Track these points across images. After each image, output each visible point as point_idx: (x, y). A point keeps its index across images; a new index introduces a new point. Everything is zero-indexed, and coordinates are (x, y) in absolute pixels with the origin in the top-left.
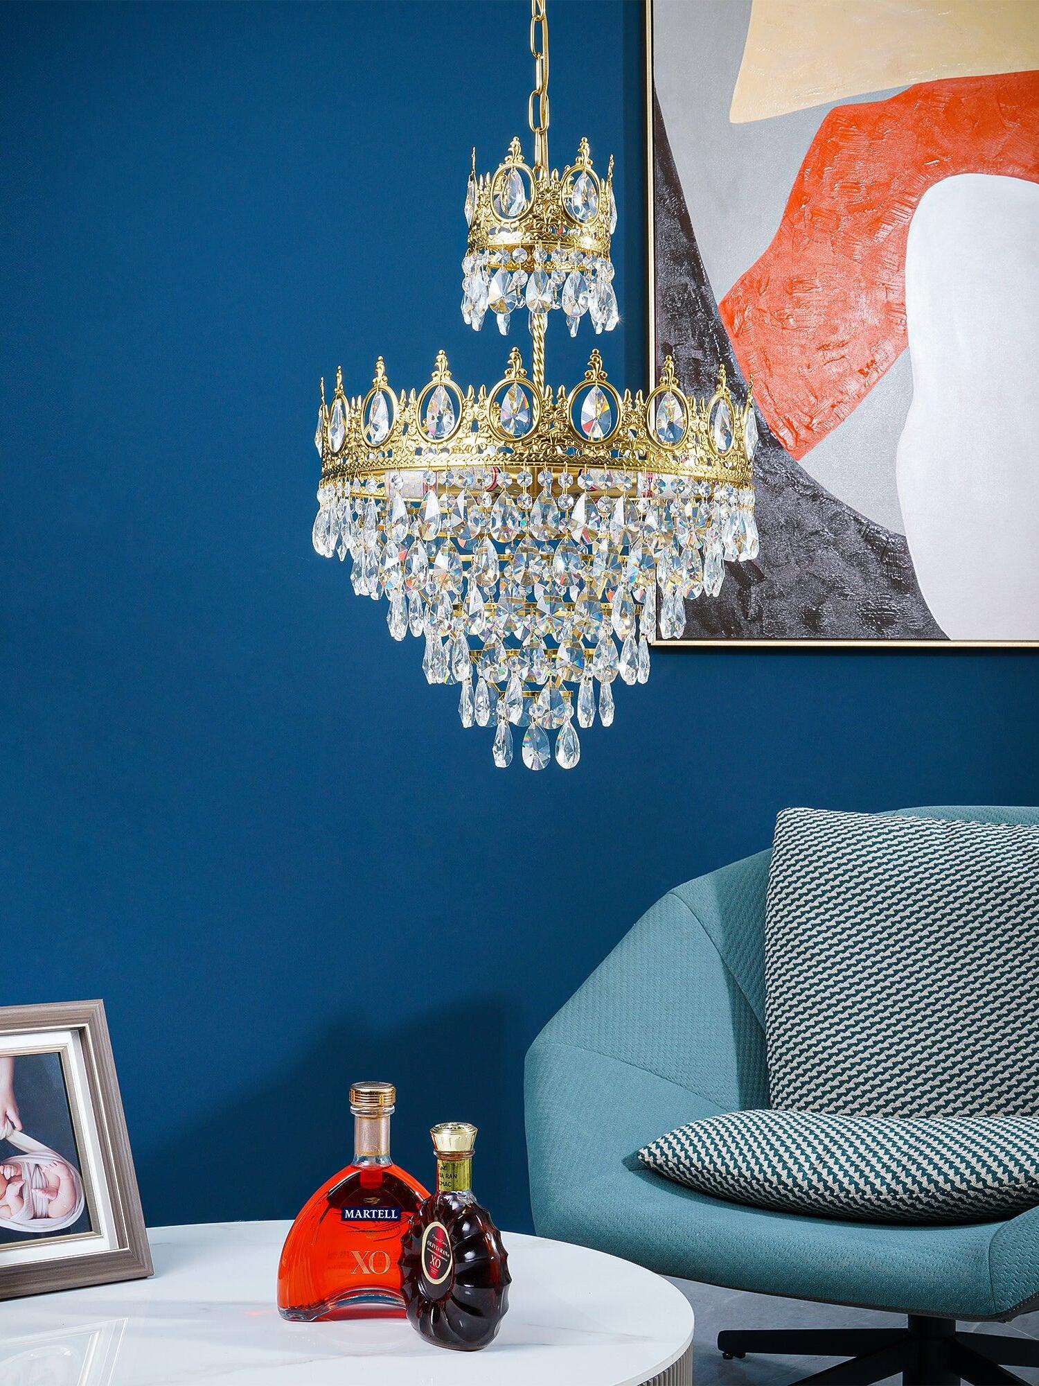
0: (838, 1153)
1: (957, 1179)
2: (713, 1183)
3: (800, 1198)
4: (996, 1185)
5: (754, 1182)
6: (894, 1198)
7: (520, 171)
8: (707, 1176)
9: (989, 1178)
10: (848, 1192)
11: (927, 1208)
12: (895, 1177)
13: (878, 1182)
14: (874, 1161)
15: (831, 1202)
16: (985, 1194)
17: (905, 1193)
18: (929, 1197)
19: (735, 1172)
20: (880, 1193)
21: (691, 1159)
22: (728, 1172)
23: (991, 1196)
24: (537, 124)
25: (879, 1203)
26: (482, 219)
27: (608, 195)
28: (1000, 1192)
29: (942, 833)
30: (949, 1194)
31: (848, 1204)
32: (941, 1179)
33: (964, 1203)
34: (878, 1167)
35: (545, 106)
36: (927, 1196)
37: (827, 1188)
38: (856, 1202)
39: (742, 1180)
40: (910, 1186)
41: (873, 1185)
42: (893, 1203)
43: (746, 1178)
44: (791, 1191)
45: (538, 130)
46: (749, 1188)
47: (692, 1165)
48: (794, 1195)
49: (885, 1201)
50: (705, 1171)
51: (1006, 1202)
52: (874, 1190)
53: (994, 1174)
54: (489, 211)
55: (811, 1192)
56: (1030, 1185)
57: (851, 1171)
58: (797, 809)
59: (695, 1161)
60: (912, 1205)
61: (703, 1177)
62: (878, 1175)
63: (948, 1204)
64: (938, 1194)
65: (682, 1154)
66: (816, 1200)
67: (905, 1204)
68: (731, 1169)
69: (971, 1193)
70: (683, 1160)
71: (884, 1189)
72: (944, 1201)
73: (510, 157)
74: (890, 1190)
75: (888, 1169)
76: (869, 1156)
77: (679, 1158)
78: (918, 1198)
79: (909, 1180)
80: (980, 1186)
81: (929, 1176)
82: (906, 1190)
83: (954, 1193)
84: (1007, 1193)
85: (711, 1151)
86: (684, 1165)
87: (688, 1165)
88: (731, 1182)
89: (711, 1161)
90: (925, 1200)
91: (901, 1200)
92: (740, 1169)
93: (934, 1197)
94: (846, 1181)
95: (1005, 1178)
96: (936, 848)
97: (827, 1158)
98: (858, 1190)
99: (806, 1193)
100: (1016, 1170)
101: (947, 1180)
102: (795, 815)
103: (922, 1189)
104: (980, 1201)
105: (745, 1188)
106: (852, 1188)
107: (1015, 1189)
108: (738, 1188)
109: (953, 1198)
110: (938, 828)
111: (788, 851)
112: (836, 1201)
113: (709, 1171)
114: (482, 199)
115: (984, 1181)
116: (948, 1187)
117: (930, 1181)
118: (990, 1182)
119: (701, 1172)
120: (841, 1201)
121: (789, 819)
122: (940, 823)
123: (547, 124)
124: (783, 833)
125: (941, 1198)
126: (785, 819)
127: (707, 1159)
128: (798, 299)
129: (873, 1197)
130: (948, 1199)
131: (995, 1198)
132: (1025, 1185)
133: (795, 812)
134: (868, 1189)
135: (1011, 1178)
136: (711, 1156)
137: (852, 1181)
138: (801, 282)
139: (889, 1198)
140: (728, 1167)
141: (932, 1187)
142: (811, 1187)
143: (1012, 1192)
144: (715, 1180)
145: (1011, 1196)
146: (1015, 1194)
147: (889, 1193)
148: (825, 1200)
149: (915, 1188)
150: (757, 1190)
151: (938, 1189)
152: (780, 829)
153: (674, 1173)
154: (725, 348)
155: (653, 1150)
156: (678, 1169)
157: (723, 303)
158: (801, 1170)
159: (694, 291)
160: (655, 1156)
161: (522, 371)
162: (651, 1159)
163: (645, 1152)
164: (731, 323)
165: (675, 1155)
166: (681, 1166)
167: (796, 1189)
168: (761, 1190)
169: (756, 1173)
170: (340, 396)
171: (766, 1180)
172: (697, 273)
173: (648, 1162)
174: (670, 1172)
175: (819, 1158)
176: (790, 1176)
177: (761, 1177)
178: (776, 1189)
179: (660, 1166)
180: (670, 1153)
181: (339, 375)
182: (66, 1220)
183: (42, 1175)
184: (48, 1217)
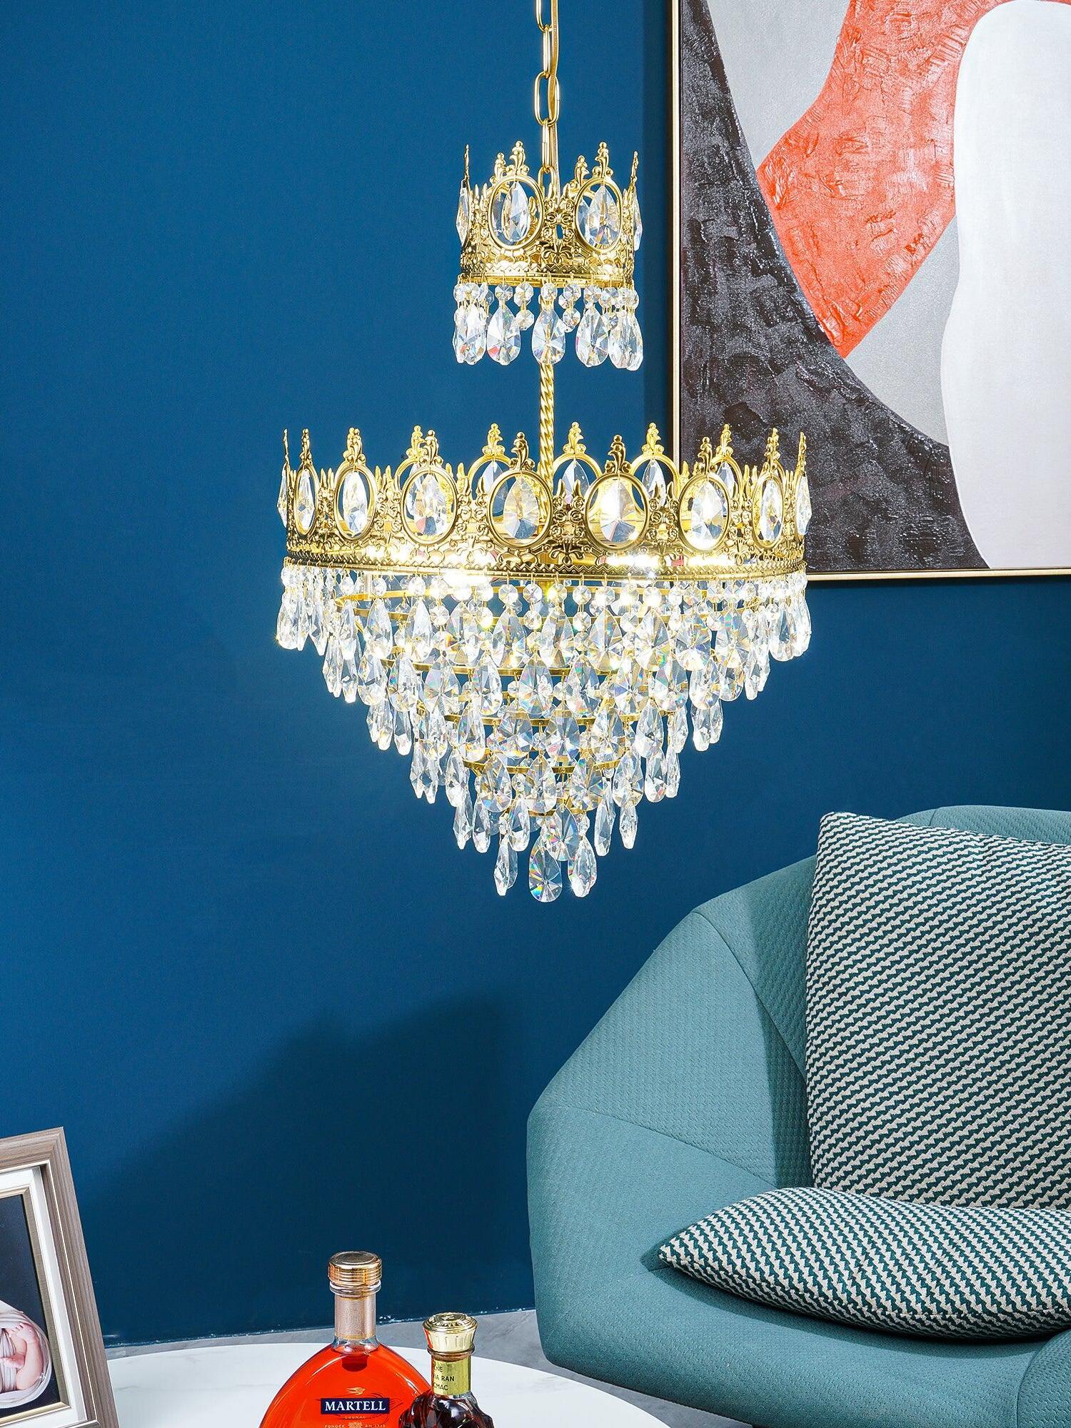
0: (876, 1259)
1: (988, 1299)
2: (746, 1289)
3: (839, 1312)
4: (1025, 1309)
5: (793, 1292)
6: (929, 1318)
8: (738, 1281)
9: (1018, 1300)
10: (885, 1309)
11: (959, 1329)
12: (930, 1294)
13: (913, 1298)
14: (910, 1271)
15: (869, 1318)
16: (1014, 1319)
17: (939, 1313)
18: (961, 1318)
19: (771, 1279)
20: (915, 1312)
21: (720, 1262)
22: (763, 1280)
23: (1020, 1320)
24: (545, 115)
25: (914, 1322)
28: (1028, 1316)
29: (980, 852)
30: (980, 1317)
31: (884, 1321)
32: (972, 1299)
33: (994, 1325)
34: (914, 1278)
35: (554, 92)
36: (959, 1317)
37: (865, 1303)
38: (892, 1320)
39: (778, 1288)
40: (943, 1305)
41: (908, 1302)
42: (928, 1323)
43: (783, 1287)
44: (831, 1304)
45: (545, 122)
46: (787, 1297)
47: (722, 1268)
48: (834, 1308)
49: (920, 1320)
50: (736, 1276)
51: (1034, 1326)
52: (910, 1309)
53: (1023, 1295)
54: (487, 233)
55: (850, 1306)
56: (1057, 1311)
57: (888, 1281)
58: (840, 814)
59: (725, 1264)
60: (945, 1326)
61: (734, 1281)
62: (913, 1291)
63: (979, 1326)
64: (969, 1316)
65: (710, 1255)
66: (854, 1315)
67: (939, 1325)
68: (766, 1275)
69: (1001, 1316)
70: (710, 1261)
71: (918, 1307)
72: (975, 1323)
73: (511, 167)
74: (925, 1310)
75: (924, 1285)
76: (905, 1264)
77: (706, 1259)
78: (950, 1319)
79: (942, 1299)
80: (1009, 1309)
81: (962, 1294)
82: (940, 1310)
83: (985, 1316)
84: (1035, 1318)
85: (744, 1253)
86: (712, 1268)
87: (717, 1268)
88: (766, 1290)
89: (744, 1265)
90: (958, 1321)
91: (935, 1320)
92: (777, 1276)
93: (965, 1318)
94: (883, 1295)
95: (1033, 1301)
97: (865, 1264)
98: (894, 1307)
99: (845, 1307)
100: (1044, 1292)
101: (979, 1301)
103: (955, 1310)
104: (1009, 1324)
105: (782, 1297)
106: (888, 1304)
107: (1043, 1314)
108: (774, 1297)
109: (984, 1320)
110: (976, 846)
112: (873, 1318)
113: (740, 1277)
115: (1014, 1304)
116: (979, 1309)
117: (963, 1301)
118: (1019, 1306)
119: (731, 1277)
120: (878, 1318)
124: (826, 845)
125: (972, 1320)
127: (738, 1262)
129: (908, 1316)
130: (979, 1322)
131: (1023, 1323)
132: (1052, 1311)
133: (839, 818)
134: (903, 1306)
135: (1039, 1302)
136: (744, 1259)
137: (889, 1297)
138: (851, 139)
139: (924, 1317)
140: (762, 1272)
141: (964, 1308)
142: (851, 1301)
143: (1040, 1317)
144: (748, 1286)
145: (1039, 1321)
146: (1042, 1319)
147: (923, 1312)
148: (863, 1315)
149: (948, 1308)
150: (796, 1301)
151: (971, 1310)
152: (824, 839)
153: (700, 1274)
154: (764, 224)
155: (677, 1248)
156: (706, 1272)
157: (763, 167)
158: (840, 1280)
159: (727, 154)
160: (678, 1255)
161: (529, 461)
162: (674, 1259)
163: (667, 1250)
164: (773, 193)
165: (701, 1256)
166: (708, 1269)
167: (836, 1303)
168: (801, 1300)
169: (795, 1282)
170: (307, 467)
171: (807, 1290)
172: (732, 133)
173: (671, 1263)
174: (696, 1274)
175: (858, 1264)
176: (830, 1287)
177: (800, 1286)
178: (817, 1301)
179: (685, 1267)
180: (696, 1253)
181: (307, 440)
182: (34, 1391)
183: (9, 1341)
184: (16, 1389)
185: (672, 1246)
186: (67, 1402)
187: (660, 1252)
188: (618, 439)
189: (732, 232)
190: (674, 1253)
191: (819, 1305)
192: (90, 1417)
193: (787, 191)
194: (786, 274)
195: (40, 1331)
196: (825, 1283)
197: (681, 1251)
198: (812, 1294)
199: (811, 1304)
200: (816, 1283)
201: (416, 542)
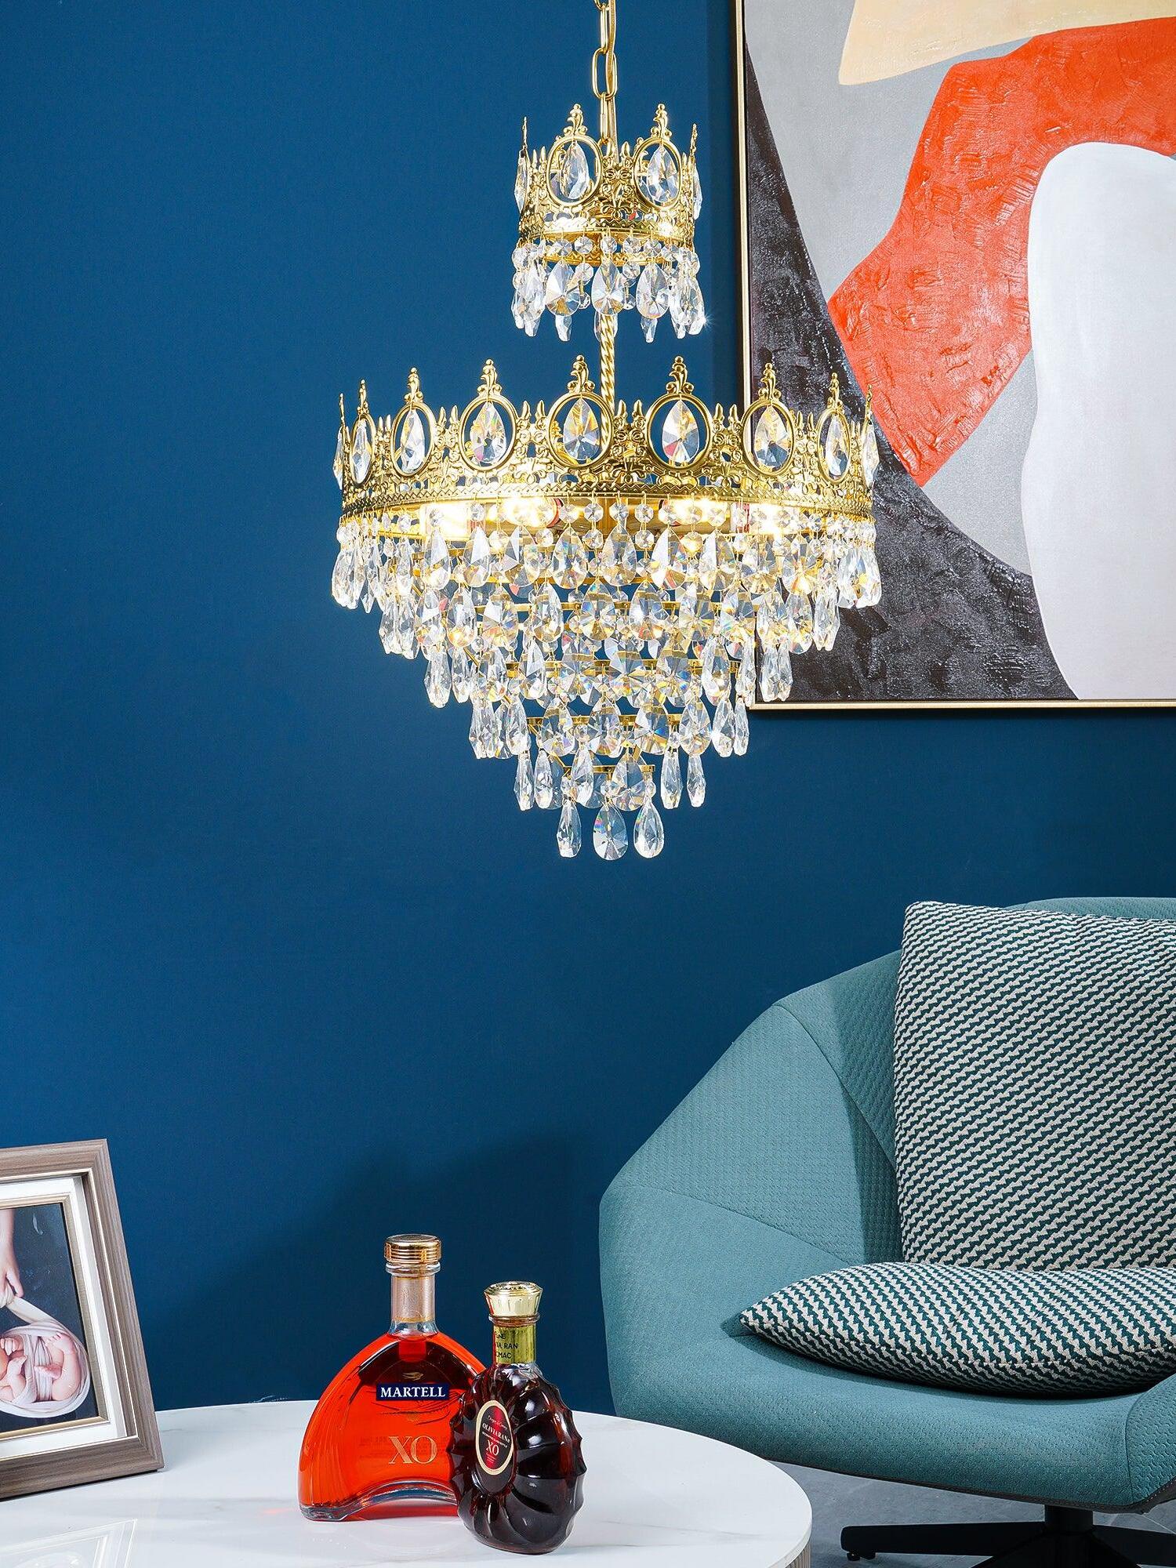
0: (972, 1314)
1: (1092, 1343)
2: (833, 1351)
3: (934, 1367)
4: (1132, 1349)
5: (884, 1349)
6: (1029, 1367)
7: (583, 145)
8: (826, 1342)
9: (1124, 1341)
10: (983, 1360)
11: (1062, 1378)
12: (1030, 1341)
13: (1012, 1347)
14: (1008, 1322)
15: (966, 1372)
16: (1121, 1361)
17: (1040, 1360)
18: (1064, 1364)
19: (861, 1337)
20: (1015, 1361)
21: (806, 1323)
22: (852, 1338)
23: (1127, 1362)
24: (602, 88)
25: (1014, 1372)
26: (536, 202)
27: (691, 172)
28: (1136, 1358)
29: (1073, 930)
30: (1085, 1362)
31: (982, 1374)
32: (1076, 1343)
33: (1100, 1371)
34: (1013, 1329)
35: (612, 68)
36: (1062, 1363)
37: (961, 1355)
38: (991, 1372)
39: (868, 1346)
40: (1044, 1352)
41: (1007, 1351)
42: (1029, 1372)
43: (873, 1344)
44: (925, 1359)
45: (603, 95)
46: (877, 1356)
47: (807, 1329)
48: (928, 1364)
49: (1020, 1370)
50: (823, 1336)
51: (1143, 1370)
52: (1009, 1358)
53: (1130, 1336)
54: (545, 193)
55: (945, 1360)
56: (1167, 1350)
57: (985, 1334)
58: (925, 903)
59: (810, 1324)
60: (1048, 1375)
61: (821, 1343)
62: (1012, 1339)
63: (1083, 1373)
64: (1073, 1361)
65: (795, 1317)
66: (950, 1370)
67: (1040, 1373)
68: (855, 1333)
69: (1106, 1358)
70: (795, 1323)
71: (1018, 1356)
72: (1080, 1369)
73: (570, 128)
74: (1025, 1357)
75: (1023, 1333)
76: (1003, 1316)
77: (791, 1321)
78: (1053, 1367)
79: (1044, 1345)
80: (1116, 1351)
81: (1064, 1339)
82: (1041, 1357)
83: (1089, 1360)
84: (1143, 1359)
85: (831, 1312)
86: (798, 1330)
87: (802, 1329)
88: (856, 1349)
89: (831, 1325)
90: (1061, 1368)
91: (1036, 1368)
92: (866, 1333)
93: (1069, 1364)
94: (980, 1346)
95: (1141, 1341)
96: (1067, 948)
97: (960, 1319)
98: (993, 1357)
99: (940, 1362)
100: (1151, 1331)
101: (1082, 1345)
102: (923, 911)
103: (1058, 1356)
104: (1116, 1369)
105: (872, 1356)
106: (986, 1355)
107: (1151, 1354)
108: (864, 1357)
109: (1088, 1366)
110: (1069, 924)
111: (917, 953)
112: (971, 1371)
113: (828, 1336)
114: (536, 179)
115: (1120, 1345)
116: (1083, 1353)
117: (1066, 1345)
118: (1125, 1347)
119: (818, 1338)
120: (975, 1371)
121: (918, 915)
122: (1070, 918)
123: (615, 88)
124: (912, 932)
125: (1076, 1365)
126: (914, 916)
127: (825, 1322)
128: (920, 294)
129: (1008, 1366)
130: (1084, 1367)
131: (1131, 1366)
132: (1161, 1350)
133: (924, 906)
134: (1002, 1355)
135: (1147, 1341)
136: (831, 1319)
137: (986, 1347)
138: (923, 274)
139: (1024, 1366)
140: (851, 1330)
141: (1066, 1353)
142: (945, 1354)
143: (1148, 1358)
144: (836, 1347)
145: (1147, 1363)
146: (1151, 1359)
147: (1024, 1360)
148: (959, 1369)
149: (1050, 1354)
150: (888, 1359)
151: (1075, 1355)
152: (909, 927)
153: (785, 1339)
154: (836, 354)
155: (759, 1312)
156: (790, 1334)
157: (834, 300)
158: (934, 1334)
159: (798, 286)
160: (761, 1318)
161: (589, 383)
162: (756, 1323)
163: (749, 1314)
164: (844, 323)
165: (785, 1317)
166: (793, 1330)
167: (930, 1357)
168: (892, 1358)
169: (886, 1338)
170: (363, 417)
171: (899, 1346)
172: (801, 264)
173: (753, 1327)
174: (780, 1338)
175: (953, 1319)
176: (924, 1340)
177: (892, 1342)
178: (910, 1356)
179: (768, 1331)
180: (779, 1315)
181: (363, 390)
182: (70, 1403)
183: (46, 1350)
184: (51, 1399)
185: (754, 1310)
186: (106, 1417)
187: (741, 1316)
188: (679, 361)
189: (804, 362)
190: (756, 1316)
191: (912, 1361)
192: (130, 1432)
193: (859, 323)
194: (859, 403)
195: (78, 1343)
196: (918, 1338)
197: (764, 1314)
198: (904, 1349)
199: (903, 1361)
200: (908, 1338)
201: (473, 469)
